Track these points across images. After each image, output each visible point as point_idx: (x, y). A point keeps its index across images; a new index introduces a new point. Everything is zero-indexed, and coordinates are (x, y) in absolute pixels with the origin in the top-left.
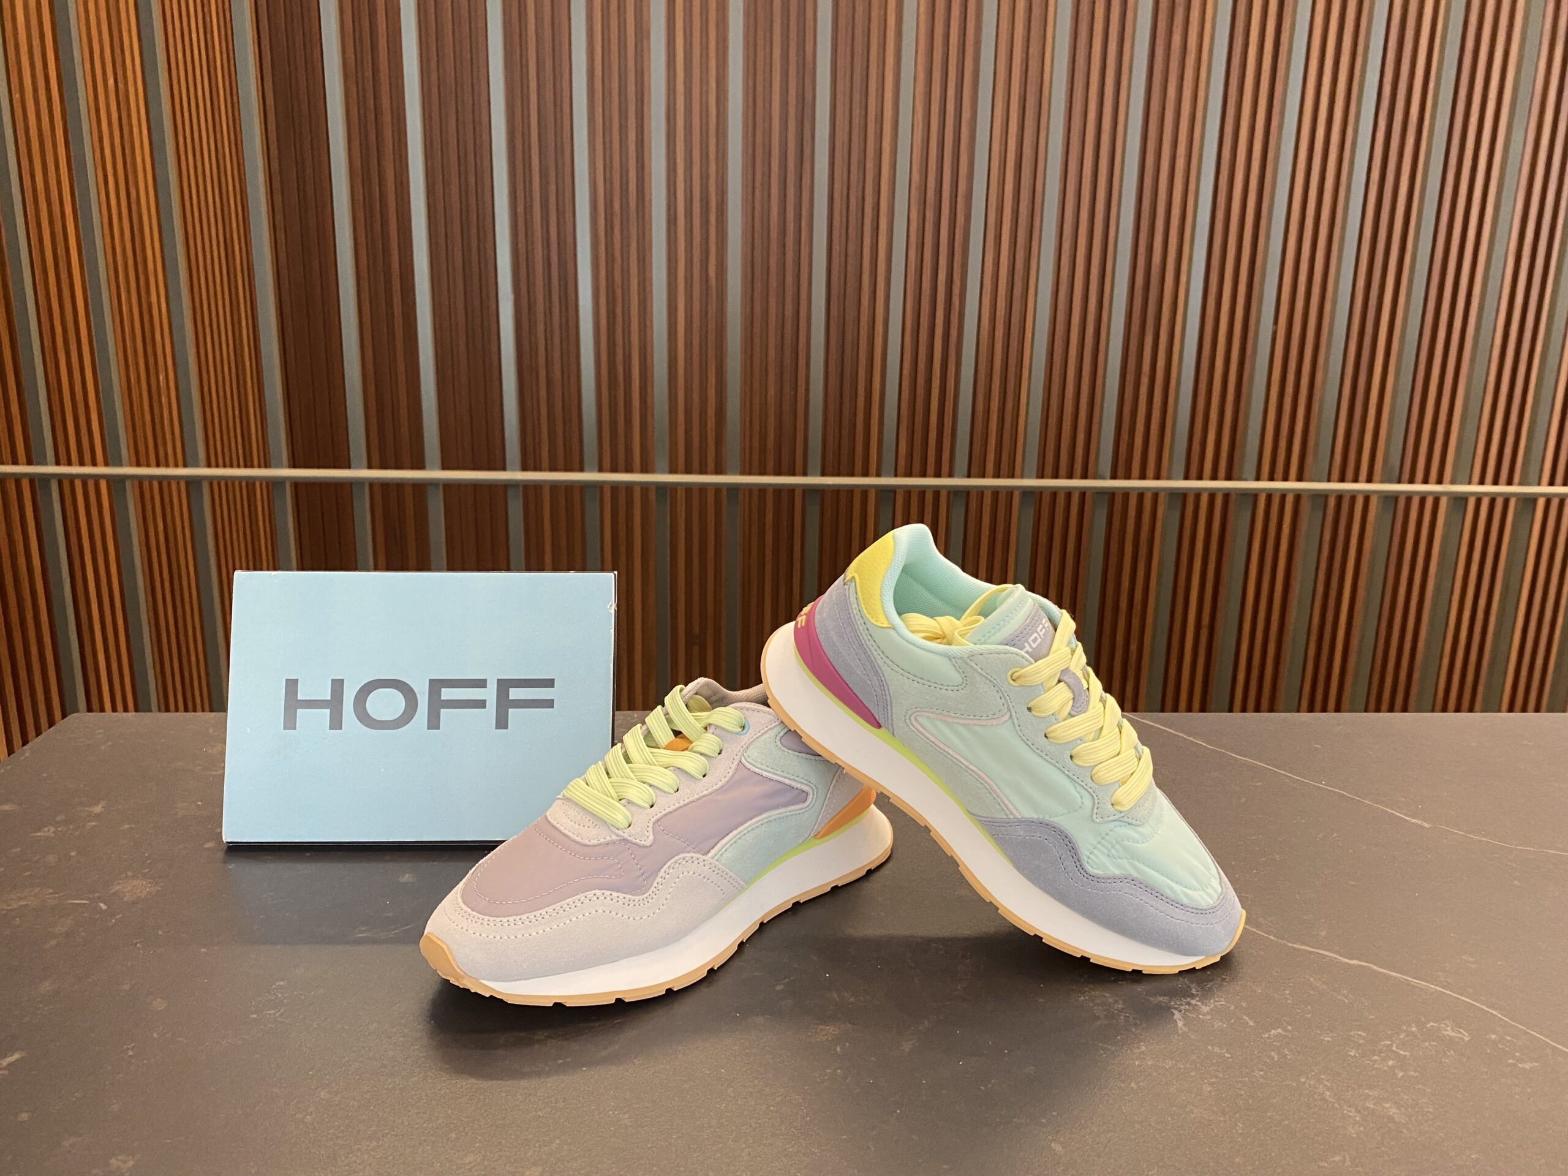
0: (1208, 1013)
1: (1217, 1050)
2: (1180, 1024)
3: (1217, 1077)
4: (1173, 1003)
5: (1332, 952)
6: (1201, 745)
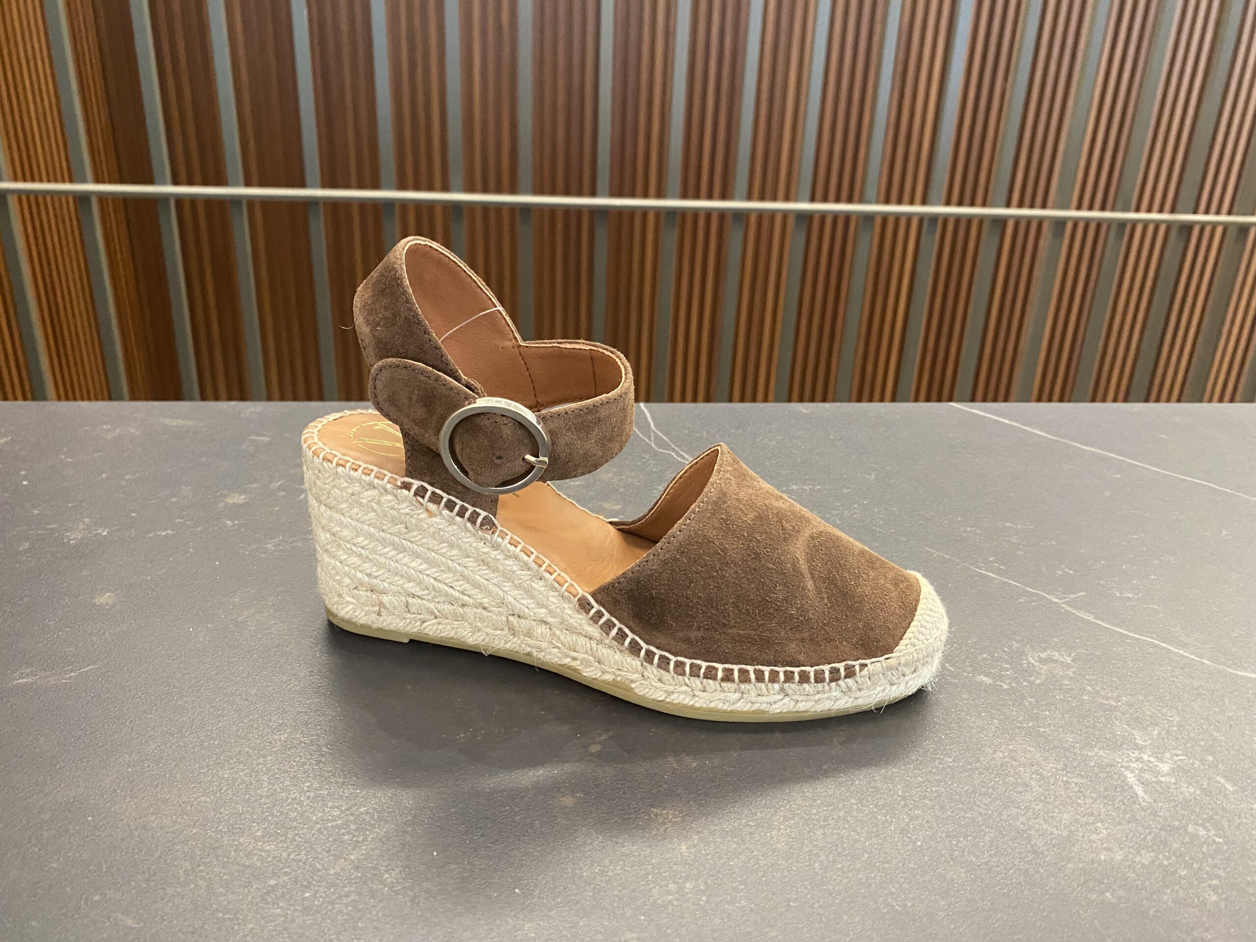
0: (1168, 774)
1: (1202, 832)
2: (1139, 790)
3: (1218, 877)
6: (1040, 435)
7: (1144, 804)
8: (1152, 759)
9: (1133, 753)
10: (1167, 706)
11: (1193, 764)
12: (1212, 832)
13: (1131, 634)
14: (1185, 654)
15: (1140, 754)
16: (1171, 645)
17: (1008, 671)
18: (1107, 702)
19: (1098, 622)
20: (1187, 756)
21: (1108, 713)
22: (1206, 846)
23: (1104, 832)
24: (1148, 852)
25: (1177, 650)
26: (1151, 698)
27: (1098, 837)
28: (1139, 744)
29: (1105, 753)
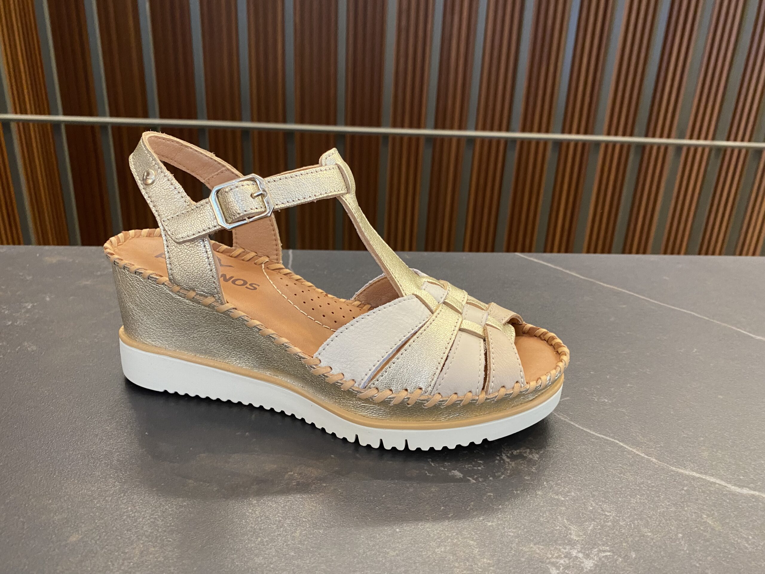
5: (719, 478)
6: (575, 276)
8: (581, 555)
9: (565, 549)
10: (608, 502)
11: (617, 560)
13: (596, 434)
14: (637, 452)
15: (571, 549)
16: (627, 445)
17: (480, 466)
18: (557, 497)
19: (572, 423)
20: (614, 553)
21: (553, 508)
25: (631, 449)
26: (596, 493)
28: (572, 539)
29: (539, 548)
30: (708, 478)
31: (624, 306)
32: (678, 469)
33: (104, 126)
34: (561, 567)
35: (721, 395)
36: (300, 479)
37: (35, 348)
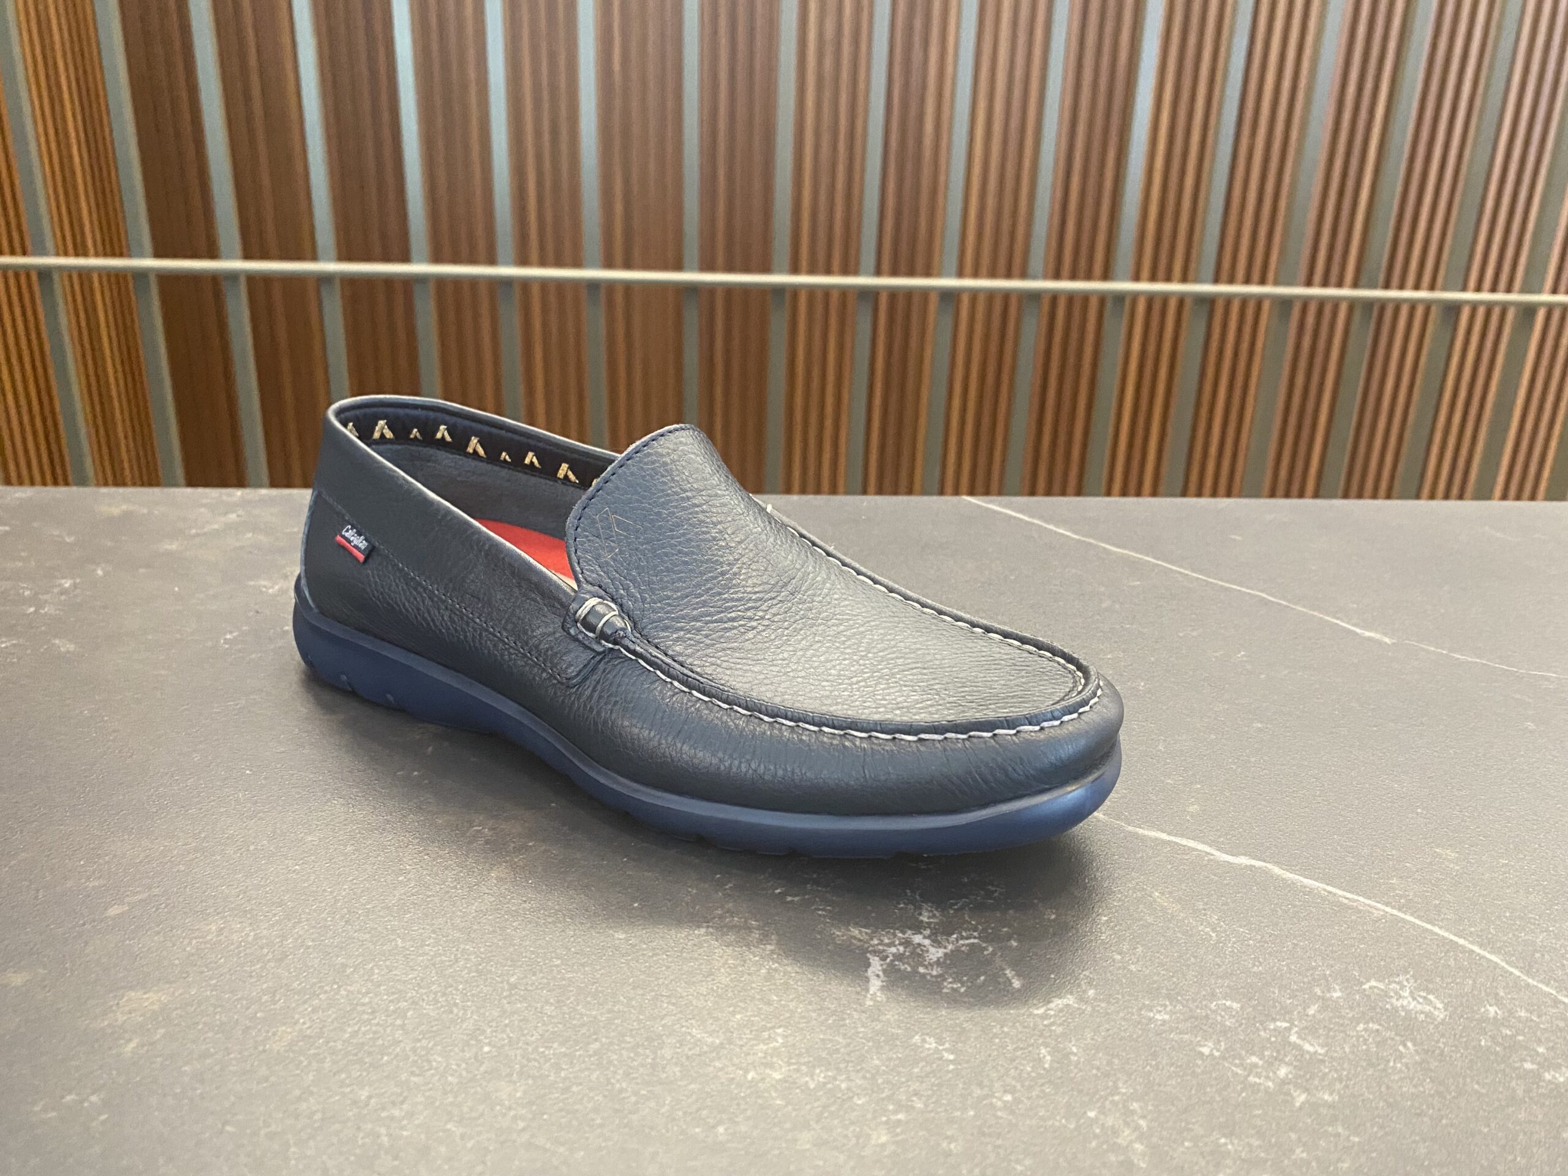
0: (938, 963)
1: (931, 1044)
2: (875, 985)
3: (909, 1109)
4: (876, 942)
5: (1203, 843)
6: (1063, 535)
7: (869, 1003)
8: (927, 942)
9: (904, 933)
11: (986, 949)
12: (947, 1045)
15: (913, 934)
22: (921, 1065)
23: (780, 1040)
24: (827, 1070)
27: (765, 1048)
28: (922, 921)
29: (861, 932)
30: (1184, 842)
31: (1138, 583)
32: (1138, 829)
33: (233, 276)
34: (887, 957)
35: (1261, 722)
36: (492, 836)
37: (71, 647)
